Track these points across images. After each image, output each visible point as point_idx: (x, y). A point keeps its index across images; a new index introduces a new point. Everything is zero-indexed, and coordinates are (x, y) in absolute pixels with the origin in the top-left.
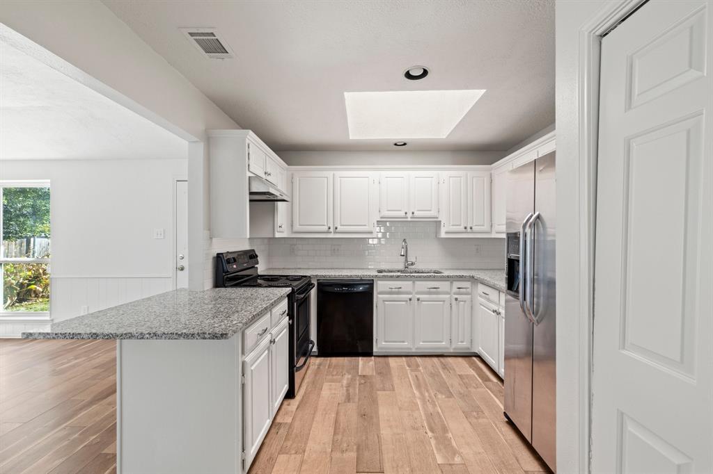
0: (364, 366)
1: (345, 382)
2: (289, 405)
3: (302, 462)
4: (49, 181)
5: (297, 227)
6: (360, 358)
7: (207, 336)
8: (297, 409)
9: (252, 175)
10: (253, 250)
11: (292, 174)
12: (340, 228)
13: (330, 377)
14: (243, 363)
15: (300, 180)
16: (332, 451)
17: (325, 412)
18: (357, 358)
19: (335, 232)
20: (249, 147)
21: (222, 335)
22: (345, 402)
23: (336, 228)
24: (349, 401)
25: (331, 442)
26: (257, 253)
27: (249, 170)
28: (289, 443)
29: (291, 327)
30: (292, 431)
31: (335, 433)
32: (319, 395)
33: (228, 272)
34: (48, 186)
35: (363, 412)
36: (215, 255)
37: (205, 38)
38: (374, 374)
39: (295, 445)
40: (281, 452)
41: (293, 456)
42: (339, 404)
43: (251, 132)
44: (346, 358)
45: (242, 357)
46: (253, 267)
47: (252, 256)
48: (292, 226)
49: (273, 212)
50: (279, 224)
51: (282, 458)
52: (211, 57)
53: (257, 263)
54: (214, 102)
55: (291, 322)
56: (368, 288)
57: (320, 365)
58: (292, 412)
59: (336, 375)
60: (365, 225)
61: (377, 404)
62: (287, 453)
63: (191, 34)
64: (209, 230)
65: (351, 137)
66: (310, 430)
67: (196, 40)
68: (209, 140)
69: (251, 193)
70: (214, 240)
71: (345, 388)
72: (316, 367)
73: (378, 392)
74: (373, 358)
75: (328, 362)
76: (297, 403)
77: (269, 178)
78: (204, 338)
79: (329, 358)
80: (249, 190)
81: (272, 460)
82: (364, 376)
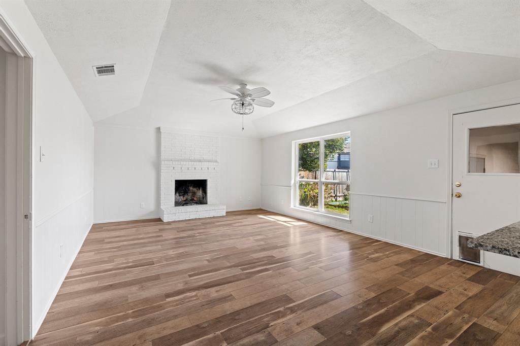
4: (350, 132)
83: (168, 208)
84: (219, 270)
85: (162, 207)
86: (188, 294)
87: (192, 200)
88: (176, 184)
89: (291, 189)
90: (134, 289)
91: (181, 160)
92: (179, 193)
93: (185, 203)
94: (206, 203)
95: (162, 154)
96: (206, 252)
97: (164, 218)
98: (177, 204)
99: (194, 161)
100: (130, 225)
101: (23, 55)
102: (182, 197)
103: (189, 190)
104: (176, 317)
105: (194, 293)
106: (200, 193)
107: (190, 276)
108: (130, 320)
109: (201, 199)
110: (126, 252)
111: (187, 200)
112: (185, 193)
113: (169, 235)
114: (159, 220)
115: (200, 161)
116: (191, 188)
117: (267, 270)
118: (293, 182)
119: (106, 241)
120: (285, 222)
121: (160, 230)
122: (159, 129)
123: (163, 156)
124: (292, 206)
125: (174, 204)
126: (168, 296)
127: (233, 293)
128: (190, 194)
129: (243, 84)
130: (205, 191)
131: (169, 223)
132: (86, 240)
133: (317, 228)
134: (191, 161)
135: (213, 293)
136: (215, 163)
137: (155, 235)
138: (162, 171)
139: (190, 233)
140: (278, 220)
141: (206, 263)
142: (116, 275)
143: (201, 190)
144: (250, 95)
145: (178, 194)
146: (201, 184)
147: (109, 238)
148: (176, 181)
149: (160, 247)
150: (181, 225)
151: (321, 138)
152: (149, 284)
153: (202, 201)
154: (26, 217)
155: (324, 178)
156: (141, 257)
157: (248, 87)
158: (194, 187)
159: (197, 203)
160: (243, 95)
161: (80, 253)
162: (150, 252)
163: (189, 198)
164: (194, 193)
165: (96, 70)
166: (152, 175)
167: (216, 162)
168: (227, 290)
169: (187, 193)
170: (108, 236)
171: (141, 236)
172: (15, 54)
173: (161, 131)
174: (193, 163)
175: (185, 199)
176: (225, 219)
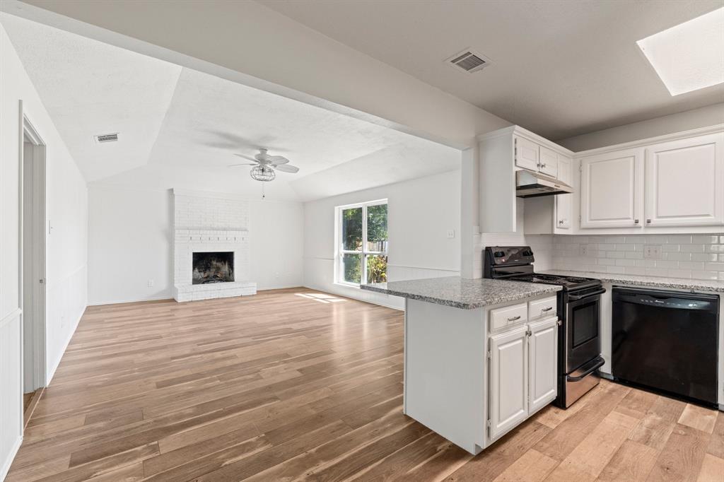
0: (691, 416)
1: (647, 421)
2: (556, 413)
3: (556, 468)
4: (387, 199)
5: (587, 222)
6: (688, 405)
7: (453, 304)
8: (566, 420)
9: (519, 169)
10: (529, 248)
11: (581, 161)
12: (655, 221)
13: (625, 408)
14: (489, 340)
15: (591, 166)
16: (599, 477)
17: (602, 439)
18: (684, 403)
19: (646, 227)
20: (516, 143)
21: (464, 305)
22: (638, 441)
23: (649, 222)
24: (647, 443)
25: (601, 470)
26: (532, 251)
27: (516, 165)
28: (546, 445)
29: (561, 330)
30: (553, 437)
31: (610, 464)
32: (600, 420)
33: (495, 264)
34: (386, 203)
35: (666, 464)
36: (484, 249)
37: (463, 59)
38: (711, 431)
39: (552, 449)
40: (534, 447)
41: (546, 457)
42: (628, 439)
43: (517, 127)
44: (660, 397)
45: (488, 334)
46: (528, 264)
47: (526, 253)
48: (580, 221)
49: (551, 206)
50: (559, 219)
51: (533, 452)
52: (471, 72)
53: (533, 261)
54: (484, 109)
55: (560, 323)
56: (708, 306)
57: (612, 391)
58: (558, 420)
59: (635, 409)
60: (708, 215)
61: (700, 468)
62: (540, 452)
63: (453, 61)
64: (479, 225)
65: (673, 94)
66: (575, 446)
67: (458, 64)
68: (479, 145)
69: (519, 188)
70: (484, 235)
71: (644, 428)
72: (606, 391)
73: (708, 455)
74: (717, 413)
75: (628, 392)
76: (567, 416)
77: (543, 170)
78: (451, 305)
79: (630, 389)
80: (516, 184)
81: (522, 450)
82: (687, 427)
83: (183, 286)
84: (230, 340)
85: (176, 285)
86: (194, 357)
87: (215, 276)
88: (193, 257)
89: (333, 262)
90: (140, 355)
91: (200, 229)
92: (199, 269)
93: (207, 280)
94: (233, 281)
95: (176, 221)
96: (222, 328)
97: (179, 298)
98: (196, 281)
99: (218, 229)
100: (135, 307)
101: (38, 144)
102: (202, 274)
103: (211, 264)
104: (180, 370)
105: (200, 356)
106: (225, 268)
107: (199, 345)
108: (136, 373)
109: (228, 276)
110: (131, 330)
111: (208, 277)
112: (207, 268)
113: (182, 314)
114: (173, 300)
115: (225, 229)
116: (214, 263)
117: (279, 338)
118: (336, 254)
119: (106, 321)
120: (323, 299)
121: (172, 310)
122: (171, 191)
123: (177, 223)
124: (335, 282)
125: (191, 281)
126: (173, 358)
127: (237, 355)
128: (213, 270)
129: (264, 150)
130: (231, 266)
131: (184, 303)
132: (80, 321)
133: (355, 303)
134: (213, 229)
135: (218, 355)
136: (243, 232)
137: (165, 314)
138: (176, 241)
139: (209, 311)
140: (317, 298)
141: (219, 335)
142: (120, 347)
143: (227, 264)
144: (270, 162)
145: (197, 270)
146: (227, 258)
147: (110, 318)
148: (194, 254)
149: (170, 325)
150: (198, 305)
151: (364, 205)
152: (156, 352)
153: (229, 278)
154: (41, 281)
155: (367, 249)
156: (148, 333)
157: (269, 153)
158: (217, 262)
159: (221, 280)
160: (262, 160)
161: (76, 332)
162: (159, 329)
163: (212, 274)
164: (218, 269)
165: (97, 139)
166: (164, 246)
167: (246, 230)
168: (232, 352)
169: (209, 268)
170: (107, 317)
171: (149, 316)
172: (31, 143)
173: (175, 193)
174: (215, 231)
175: (206, 276)
176: (254, 298)
